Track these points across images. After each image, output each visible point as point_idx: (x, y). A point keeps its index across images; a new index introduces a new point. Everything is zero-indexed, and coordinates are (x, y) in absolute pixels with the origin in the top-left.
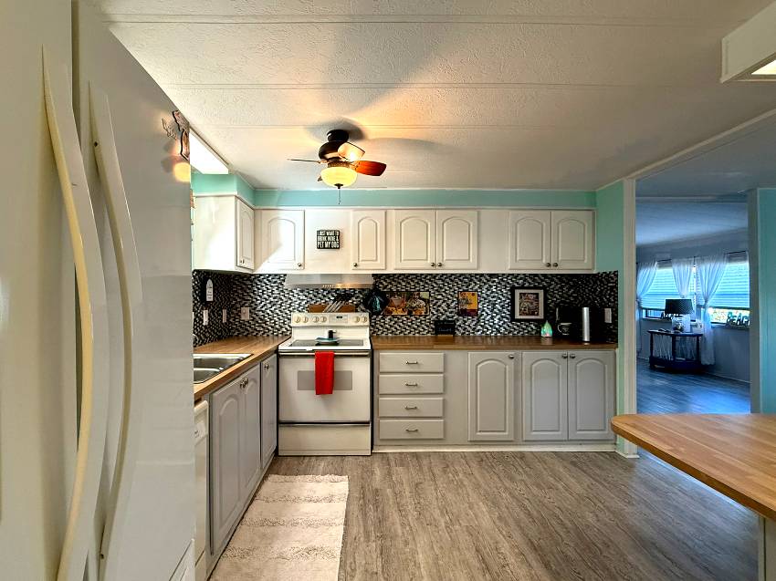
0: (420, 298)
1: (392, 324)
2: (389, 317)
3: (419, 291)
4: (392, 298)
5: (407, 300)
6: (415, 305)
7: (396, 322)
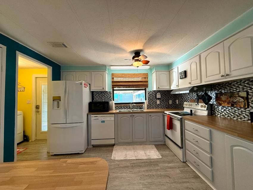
0: (239, 96)
1: (222, 110)
2: (221, 107)
3: (239, 91)
4: (221, 97)
5: (230, 98)
6: (235, 101)
7: (225, 110)
